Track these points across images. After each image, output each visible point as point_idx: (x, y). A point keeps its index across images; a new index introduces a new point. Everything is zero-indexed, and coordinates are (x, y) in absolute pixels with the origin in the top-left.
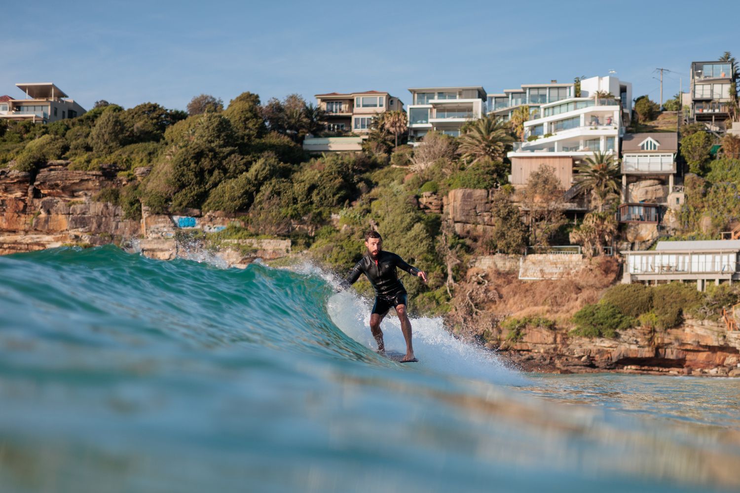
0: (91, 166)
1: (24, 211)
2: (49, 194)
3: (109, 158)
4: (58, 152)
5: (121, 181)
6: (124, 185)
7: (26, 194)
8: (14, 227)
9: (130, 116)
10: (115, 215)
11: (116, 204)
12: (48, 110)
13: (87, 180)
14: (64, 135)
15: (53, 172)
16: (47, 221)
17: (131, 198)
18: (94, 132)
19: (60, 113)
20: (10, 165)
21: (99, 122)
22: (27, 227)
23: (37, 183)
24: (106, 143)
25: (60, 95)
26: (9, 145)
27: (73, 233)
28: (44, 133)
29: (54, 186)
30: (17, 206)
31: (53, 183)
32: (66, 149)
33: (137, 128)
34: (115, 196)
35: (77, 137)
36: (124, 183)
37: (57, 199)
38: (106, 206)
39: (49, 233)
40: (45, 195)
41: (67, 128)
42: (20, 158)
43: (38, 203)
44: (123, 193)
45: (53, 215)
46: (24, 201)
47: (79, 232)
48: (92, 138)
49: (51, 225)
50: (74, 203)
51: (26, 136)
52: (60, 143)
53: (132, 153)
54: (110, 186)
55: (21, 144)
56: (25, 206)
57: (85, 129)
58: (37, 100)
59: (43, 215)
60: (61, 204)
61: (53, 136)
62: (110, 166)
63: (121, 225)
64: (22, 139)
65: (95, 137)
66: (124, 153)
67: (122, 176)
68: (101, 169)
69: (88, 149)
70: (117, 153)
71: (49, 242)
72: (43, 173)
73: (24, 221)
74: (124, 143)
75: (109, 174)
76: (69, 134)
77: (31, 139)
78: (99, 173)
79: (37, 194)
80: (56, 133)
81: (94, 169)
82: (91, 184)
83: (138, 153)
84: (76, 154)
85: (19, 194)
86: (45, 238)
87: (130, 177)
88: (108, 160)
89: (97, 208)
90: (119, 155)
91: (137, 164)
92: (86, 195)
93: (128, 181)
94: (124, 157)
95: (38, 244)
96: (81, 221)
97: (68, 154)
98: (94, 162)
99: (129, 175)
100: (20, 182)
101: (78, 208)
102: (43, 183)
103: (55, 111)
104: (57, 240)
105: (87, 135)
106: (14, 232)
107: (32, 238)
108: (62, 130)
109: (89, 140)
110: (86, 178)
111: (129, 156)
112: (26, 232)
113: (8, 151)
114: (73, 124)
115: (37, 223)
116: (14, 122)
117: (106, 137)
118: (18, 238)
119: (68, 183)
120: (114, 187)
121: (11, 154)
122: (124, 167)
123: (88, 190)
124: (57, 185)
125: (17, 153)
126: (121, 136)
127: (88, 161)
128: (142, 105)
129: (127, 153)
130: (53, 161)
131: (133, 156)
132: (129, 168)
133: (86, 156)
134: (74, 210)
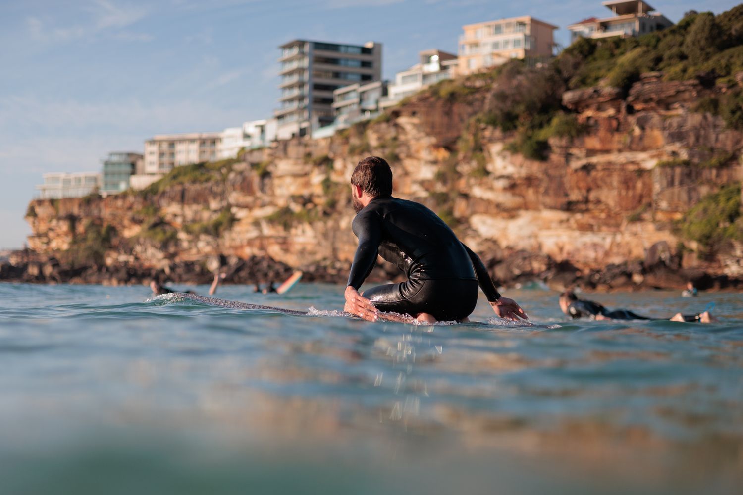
0: (687, 76)
1: (617, 130)
2: (644, 110)
3: (706, 65)
4: (651, 65)
5: (720, 89)
6: (724, 93)
7: (618, 111)
8: (608, 146)
9: (727, 19)
10: (715, 126)
11: (716, 113)
12: (637, 26)
13: (684, 91)
14: (655, 47)
15: (647, 87)
16: (641, 138)
17: (732, 106)
18: (689, 39)
19: (648, 28)
20: (602, 83)
21: (693, 28)
22: (621, 146)
23: (630, 99)
24: (702, 49)
25: (648, 9)
26: (600, 63)
27: (670, 148)
28: (635, 47)
29: (648, 101)
30: (610, 125)
31: (647, 97)
32: (658, 60)
33: (736, 30)
34: (715, 106)
35: (670, 47)
36: (724, 90)
37: (652, 114)
38: (705, 118)
39: (644, 150)
40: (638, 111)
41: (659, 40)
42: (613, 75)
43: (632, 119)
44: (724, 101)
45: (648, 131)
46: (617, 119)
47: (676, 146)
48: (688, 46)
49: (647, 142)
50: (670, 117)
51: (617, 52)
52: (653, 55)
53: (731, 57)
54: (709, 95)
55: (613, 61)
56: (619, 124)
57: (678, 38)
58: (625, 17)
59: (637, 131)
60: (655, 118)
61: (644, 48)
62: (708, 74)
63: (722, 136)
64: (612, 56)
65: (690, 44)
66: (723, 57)
67: (721, 83)
68: (698, 77)
69: (682, 57)
70: (715, 58)
71: (644, 161)
72: (637, 87)
73: (618, 139)
74: (722, 47)
75: (707, 82)
76: (661, 45)
77: (622, 54)
78: (696, 82)
79: (630, 110)
80: (648, 45)
81: (690, 78)
82: (686, 95)
83: (738, 56)
84: (669, 65)
85: (611, 112)
86: (641, 156)
87: (731, 84)
88: (705, 67)
89: (695, 119)
90: (718, 60)
91: (738, 69)
92: (682, 107)
93: (729, 87)
94: (723, 62)
95: (633, 163)
96: (677, 136)
97: (661, 65)
98: (691, 70)
99: (729, 81)
100: (612, 100)
101: (675, 122)
102: (637, 99)
103: (643, 26)
104: (652, 157)
105: (681, 44)
106: (607, 152)
107: (626, 158)
108: (653, 41)
109: (684, 49)
110: (682, 88)
111: (728, 61)
112: (620, 151)
113: (599, 69)
114: (665, 35)
115: (632, 141)
116: (604, 40)
117: (703, 42)
118: (613, 157)
119: (663, 95)
120: (713, 96)
121: (602, 72)
122: (723, 73)
123: (684, 101)
124: (651, 100)
125: (609, 70)
126: (718, 41)
127: (684, 71)
128: (739, 6)
129: (727, 58)
130: (646, 74)
131: (732, 60)
132: (728, 73)
133: (680, 66)
134: (670, 125)
